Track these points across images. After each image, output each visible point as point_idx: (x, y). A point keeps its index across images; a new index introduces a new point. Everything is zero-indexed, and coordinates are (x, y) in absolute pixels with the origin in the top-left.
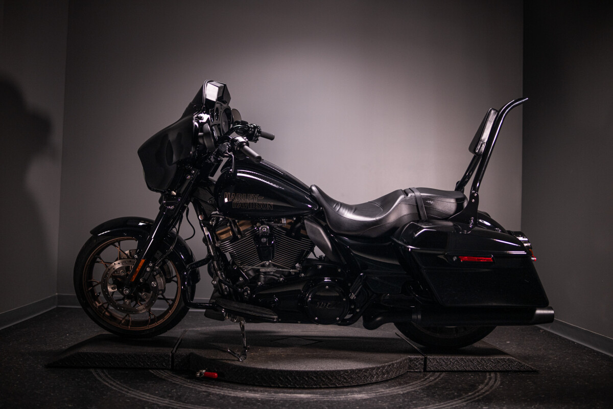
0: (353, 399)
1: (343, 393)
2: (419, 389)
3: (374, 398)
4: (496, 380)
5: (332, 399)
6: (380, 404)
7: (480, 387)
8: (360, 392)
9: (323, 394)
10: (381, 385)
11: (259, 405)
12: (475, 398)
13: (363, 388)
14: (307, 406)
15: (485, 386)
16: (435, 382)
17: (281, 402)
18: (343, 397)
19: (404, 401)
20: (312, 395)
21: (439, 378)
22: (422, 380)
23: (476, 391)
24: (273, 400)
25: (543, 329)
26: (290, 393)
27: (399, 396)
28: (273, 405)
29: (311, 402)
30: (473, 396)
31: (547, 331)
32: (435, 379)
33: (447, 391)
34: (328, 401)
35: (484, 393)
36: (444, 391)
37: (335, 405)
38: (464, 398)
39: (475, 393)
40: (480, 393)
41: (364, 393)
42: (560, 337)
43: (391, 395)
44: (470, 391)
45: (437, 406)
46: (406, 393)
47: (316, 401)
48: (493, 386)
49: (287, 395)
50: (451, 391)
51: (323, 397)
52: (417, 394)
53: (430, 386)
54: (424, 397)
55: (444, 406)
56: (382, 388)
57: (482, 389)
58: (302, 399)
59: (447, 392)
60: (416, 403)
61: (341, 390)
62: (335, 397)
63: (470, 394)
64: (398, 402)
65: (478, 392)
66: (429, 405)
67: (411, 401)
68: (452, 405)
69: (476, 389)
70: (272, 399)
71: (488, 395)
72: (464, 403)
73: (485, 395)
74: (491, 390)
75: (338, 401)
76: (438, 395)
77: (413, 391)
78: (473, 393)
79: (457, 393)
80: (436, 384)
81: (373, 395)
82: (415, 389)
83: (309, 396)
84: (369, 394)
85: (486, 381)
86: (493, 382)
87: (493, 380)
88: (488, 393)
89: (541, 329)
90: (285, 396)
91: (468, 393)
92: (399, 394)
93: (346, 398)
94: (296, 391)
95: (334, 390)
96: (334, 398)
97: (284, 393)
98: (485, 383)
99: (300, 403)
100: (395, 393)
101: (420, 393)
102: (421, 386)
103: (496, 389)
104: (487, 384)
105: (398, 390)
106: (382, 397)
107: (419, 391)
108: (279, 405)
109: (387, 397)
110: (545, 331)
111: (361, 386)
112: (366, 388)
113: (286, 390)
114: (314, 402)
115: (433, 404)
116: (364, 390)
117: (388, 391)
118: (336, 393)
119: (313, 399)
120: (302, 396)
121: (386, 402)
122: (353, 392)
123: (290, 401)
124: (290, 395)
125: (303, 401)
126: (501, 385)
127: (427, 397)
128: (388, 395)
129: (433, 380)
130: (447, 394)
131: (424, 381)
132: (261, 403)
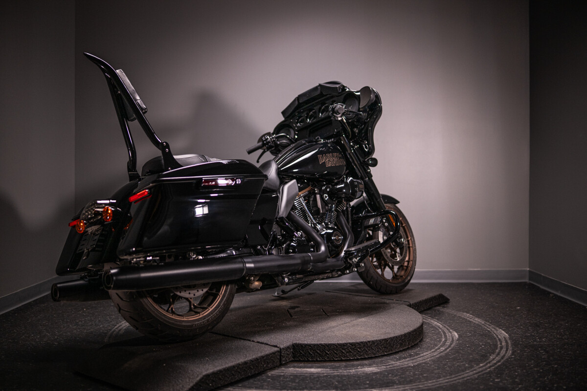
0: (363, 373)
1: (353, 366)
2: (430, 361)
3: (385, 371)
4: (507, 350)
5: (343, 374)
6: (390, 378)
7: (491, 357)
8: (370, 365)
9: (333, 368)
10: (392, 357)
11: (269, 381)
12: (486, 369)
13: (373, 360)
14: (317, 381)
15: (497, 356)
16: (445, 352)
17: (292, 377)
18: (353, 371)
19: (414, 374)
20: (323, 369)
21: (450, 349)
22: (433, 350)
23: (488, 361)
24: (284, 375)
25: (553, 293)
26: (300, 367)
27: (410, 368)
28: (283, 381)
29: (321, 377)
30: (484, 368)
31: (557, 295)
32: (446, 349)
33: (458, 362)
34: (338, 376)
35: (496, 364)
36: (454, 363)
37: (345, 380)
38: (475, 370)
39: (487, 364)
40: (491, 364)
41: (374, 366)
42: (570, 301)
43: (402, 368)
44: (481, 362)
45: (448, 379)
46: (416, 365)
47: (326, 376)
48: (504, 355)
49: (298, 369)
50: (462, 362)
51: (333, 372)
52: (429, 366)
53: (441, 357)
54: (435, 370)
55: (455, 379)
56: (392, 360)
57: (494, 359)
58: (312, 374)
59: (458, 364)
60: (427, 377)
61: (352, 363)
62: (345, 371)
63: (481, 365)
64: (409, 376)
65: (489, 362)
66: (440, 378)
67: (422, 374)
68: (463, 378)
69: (487, 359)
70: (282, 374)
71: (499, 366)
72: (476, 375)
73: (496, 366)
74: (502, 361)
75: (348, 375)
76: (449, 366)
77: (424, 363)
78: (484, 364)
79: (469, 364)
80: (447, 354)
81: (383, 368)
82: (426, 360)
83: (319, 370)
84: (380, 368)
85: (497, 351)
86: (504, 352)
87: (504, 349)
88: (499, 364)
89: (551, 293)
90: (295, 371)
91: (479, 364)
92: (410, 366)
93: (356, 371)
94: (306, 364)
95: (344, 364)
96: (344, 373)
97: (294, 367)
98: (496, 353)
99: (310, 378)
100: (405, 366)
101: (431, 365)
102: (431, 357)
103: (507, 359)
104: (498, 354)
105: (408, 362)
106: (392, 370)
107: (430, 362)
108: (289, 381)
109: (397, 370)
110: (555, 295)
111: (371, 358)
112: (377, 360)
113: (296, 364)
114: (324, 376)
115: (444, 376)
116: (374, 363)
117: (398, 363)
118: (346, 367)
119: (323, 373)
120: (313, 370)
121: (396, 376)
122: (363, 366)
123: (300, 376)
124: (300, 369)
125: (313, 376)
126: (513, 354)
127: (438, 369)
128: (399, 367)
129: (444, 351)
130: (458, 366)
131: (434, 351)
132: (272, 379)
